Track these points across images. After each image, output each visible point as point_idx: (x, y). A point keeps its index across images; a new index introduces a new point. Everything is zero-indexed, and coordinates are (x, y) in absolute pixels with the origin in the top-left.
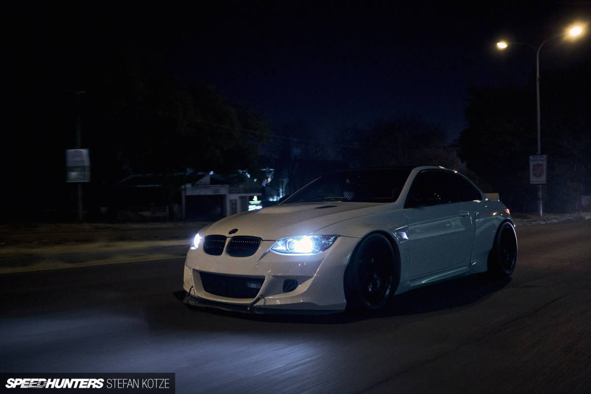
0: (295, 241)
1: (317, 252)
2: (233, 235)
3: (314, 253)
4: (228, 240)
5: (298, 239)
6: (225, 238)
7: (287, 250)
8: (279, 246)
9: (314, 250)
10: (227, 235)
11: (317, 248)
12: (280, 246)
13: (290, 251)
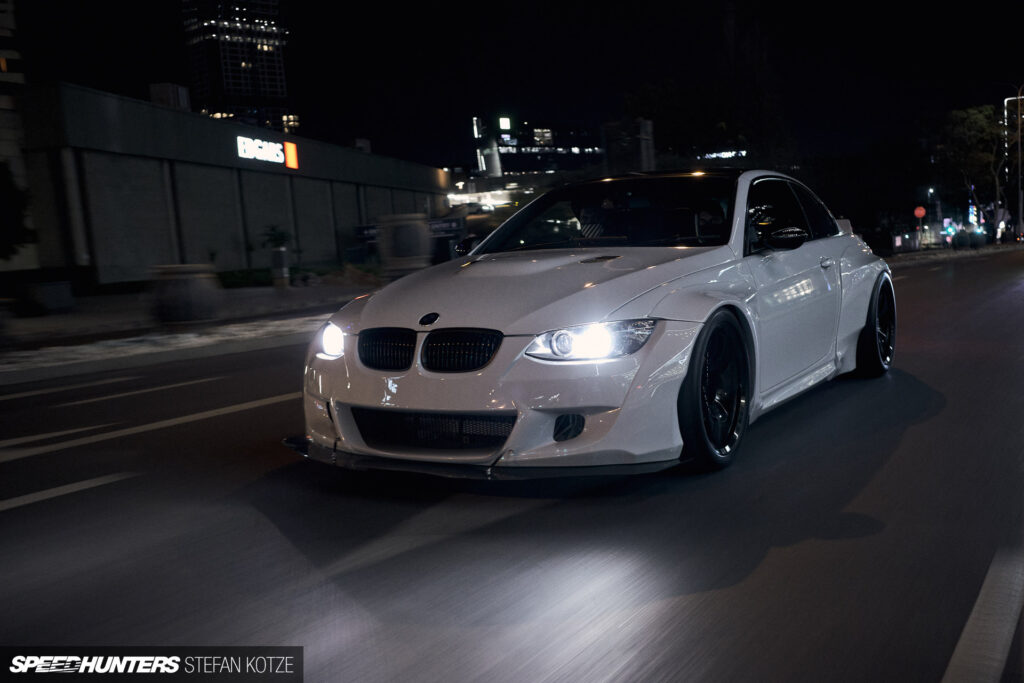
0: (570, 334)
1: (618, 356)
2: (429, 327)
3: (614, 357)
4: (421, 339)
5: (578, 331)
6: (411, 335)
7: (554, 353)
8: (538, 346)
9: (613, 353)
10: (415, 326)
11: (618, 348)
12: (540, 346)
13: (561, 356)
